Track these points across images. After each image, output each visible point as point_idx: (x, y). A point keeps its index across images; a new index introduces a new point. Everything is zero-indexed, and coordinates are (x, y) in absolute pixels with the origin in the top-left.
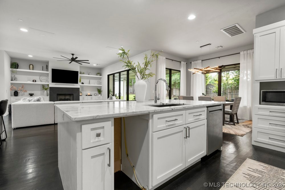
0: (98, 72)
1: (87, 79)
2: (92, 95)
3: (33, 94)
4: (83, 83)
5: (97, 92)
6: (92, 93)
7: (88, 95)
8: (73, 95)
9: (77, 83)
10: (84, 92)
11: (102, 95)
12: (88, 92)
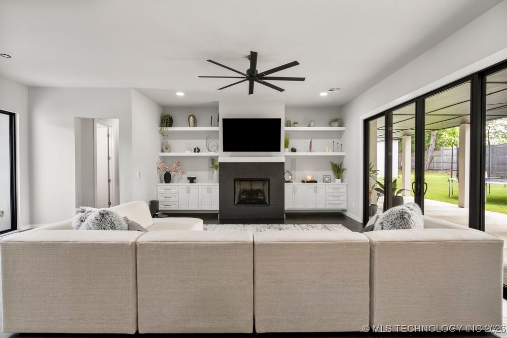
0: (334, 117)
1: (305, 138)
2: (316, 182)
3: (195, 178)
4: (294, 150)
5: (330, 173)
6: (318, 175)
7: (308, 182)
8: (269, 180)
9: (278, 149)
10: (297, 172)
11: (346, 180)
12: (306, 172)
